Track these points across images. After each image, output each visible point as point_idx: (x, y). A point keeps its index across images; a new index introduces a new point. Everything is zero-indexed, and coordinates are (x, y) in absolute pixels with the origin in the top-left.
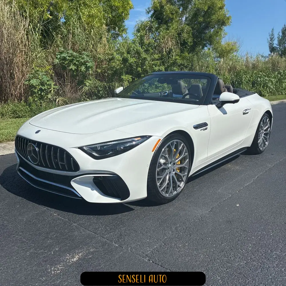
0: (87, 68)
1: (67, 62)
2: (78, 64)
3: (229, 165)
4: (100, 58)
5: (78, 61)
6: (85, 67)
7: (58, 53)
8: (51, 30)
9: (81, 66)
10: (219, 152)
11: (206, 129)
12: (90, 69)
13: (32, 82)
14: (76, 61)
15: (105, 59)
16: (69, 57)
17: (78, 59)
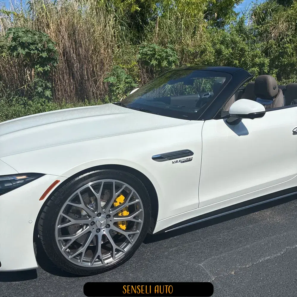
0: (170, 63)
1: (148, 57)
2: (160, 58)
3: (267, 212)
4: (190, 50)
5: (160, 55)
6: (167, 62)
7: (141, 48)
8: (141, 23)
9: (163, 60)
10: (230, 195)
11: (190, 160)
12: (173, 64)
13: (109, 80)
14: (158, 55)
15: (196, 52)
16: (151, 51)
17: (160, 54)
